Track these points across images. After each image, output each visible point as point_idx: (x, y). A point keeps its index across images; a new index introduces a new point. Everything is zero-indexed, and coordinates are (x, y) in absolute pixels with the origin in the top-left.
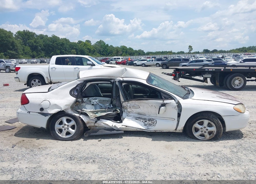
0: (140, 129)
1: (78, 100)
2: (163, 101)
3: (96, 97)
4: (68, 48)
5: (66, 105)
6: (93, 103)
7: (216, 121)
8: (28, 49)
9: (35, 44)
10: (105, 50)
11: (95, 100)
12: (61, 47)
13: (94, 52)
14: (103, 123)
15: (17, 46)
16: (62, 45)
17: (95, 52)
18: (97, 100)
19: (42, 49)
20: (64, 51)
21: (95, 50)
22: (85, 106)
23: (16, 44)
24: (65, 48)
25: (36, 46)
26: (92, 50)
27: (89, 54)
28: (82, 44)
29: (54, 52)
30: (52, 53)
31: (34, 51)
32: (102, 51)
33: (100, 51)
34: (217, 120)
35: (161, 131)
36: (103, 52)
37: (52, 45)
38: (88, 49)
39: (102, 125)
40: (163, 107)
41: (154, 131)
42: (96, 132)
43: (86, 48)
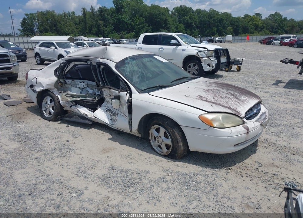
0: (106, 123)
1: (61, 80)
2: (119, 92)
3: (84, 80)
4: (227, 25)
5: (47, 85)
6: (79, 86)
7: (171, 131)
8: (182, 26)
9: (189, 21)
10: (280, 26)
11: (82, 84)
12: (219, 24)
13: (262, 29)
14: (77, 109)
15: (169, 24)
16: (221, 21)
17: (264, 30)
18: (84, 84)
19: (197, 28)
20: (222, 28)
21: (264, 26)
22: (70, 88)
23: (168, 21)
24: (224, 25)
25: (190, 23)
26: (259, 26)
27: (254, 31)
28: (248, 19)
29: (209, 30)
30: (208, 31)
31: (188, 30)
32: (276, 27)
33: (272, 28)
34: (173, 130)
35: (122, 131)
36: (276, 29)
37: (208, 21)
38: (255, 25)
39: (76, 111)
40: (114, 100)
41: (117, 129)
42: (71, 117)
43: (251, 24)
